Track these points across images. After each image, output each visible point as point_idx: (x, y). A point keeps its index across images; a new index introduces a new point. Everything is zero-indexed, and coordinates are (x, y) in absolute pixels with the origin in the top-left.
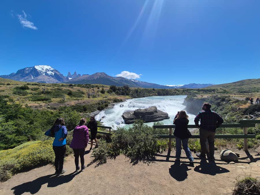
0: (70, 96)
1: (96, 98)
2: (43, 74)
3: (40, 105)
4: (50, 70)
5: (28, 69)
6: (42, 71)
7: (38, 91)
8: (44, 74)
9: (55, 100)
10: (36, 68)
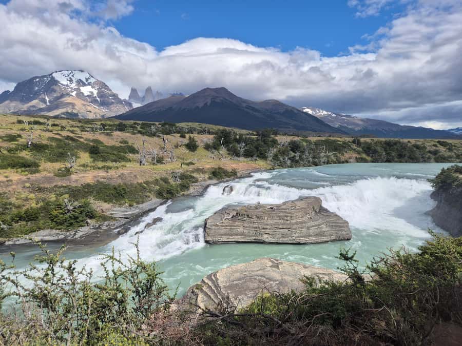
0: (92, 157)
1: (162, 163)
2: (72, 92)
3: (8, 179)
4: (86, 83)
5: (37, 80)
6: (69, 84)
7: (16, 143)
8: (74, 94)
9: (48, 168)
10: (56, 78)
